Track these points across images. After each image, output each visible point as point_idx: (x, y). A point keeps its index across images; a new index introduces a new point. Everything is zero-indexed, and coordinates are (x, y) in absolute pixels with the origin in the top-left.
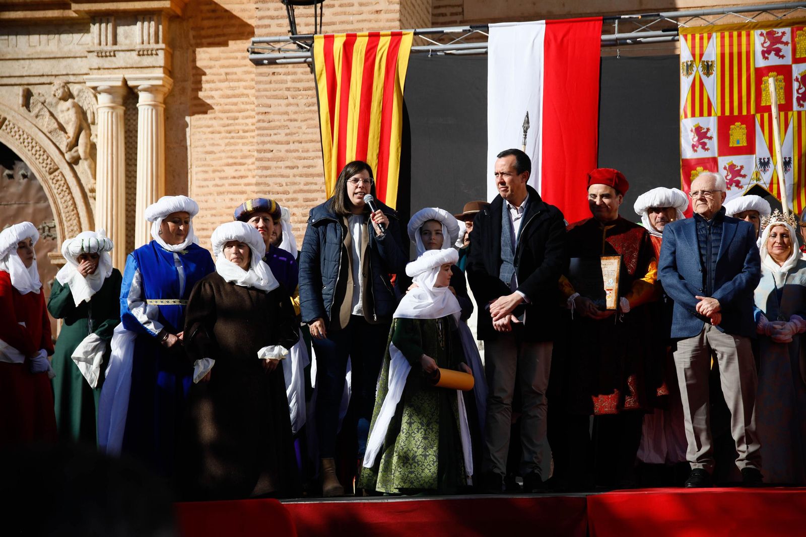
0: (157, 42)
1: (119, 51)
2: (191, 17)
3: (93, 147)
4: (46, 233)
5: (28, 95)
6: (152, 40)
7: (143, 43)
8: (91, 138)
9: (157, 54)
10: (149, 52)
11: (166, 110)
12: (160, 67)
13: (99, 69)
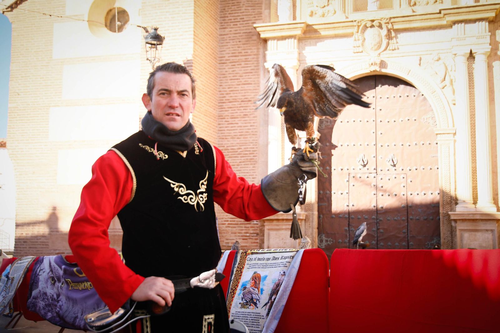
0: (486, 32)
1: (467, 37)
2: (498, 21)
3: (451, 81)
4: (425, 121)
5: (420, 60)
6: (484, 31)
7: (479, 33)
8: (451, 77)
9: (486, 38)
10: (482, 37)
11: (488, 63)
12: (488, 43)
13: (457, 46)
